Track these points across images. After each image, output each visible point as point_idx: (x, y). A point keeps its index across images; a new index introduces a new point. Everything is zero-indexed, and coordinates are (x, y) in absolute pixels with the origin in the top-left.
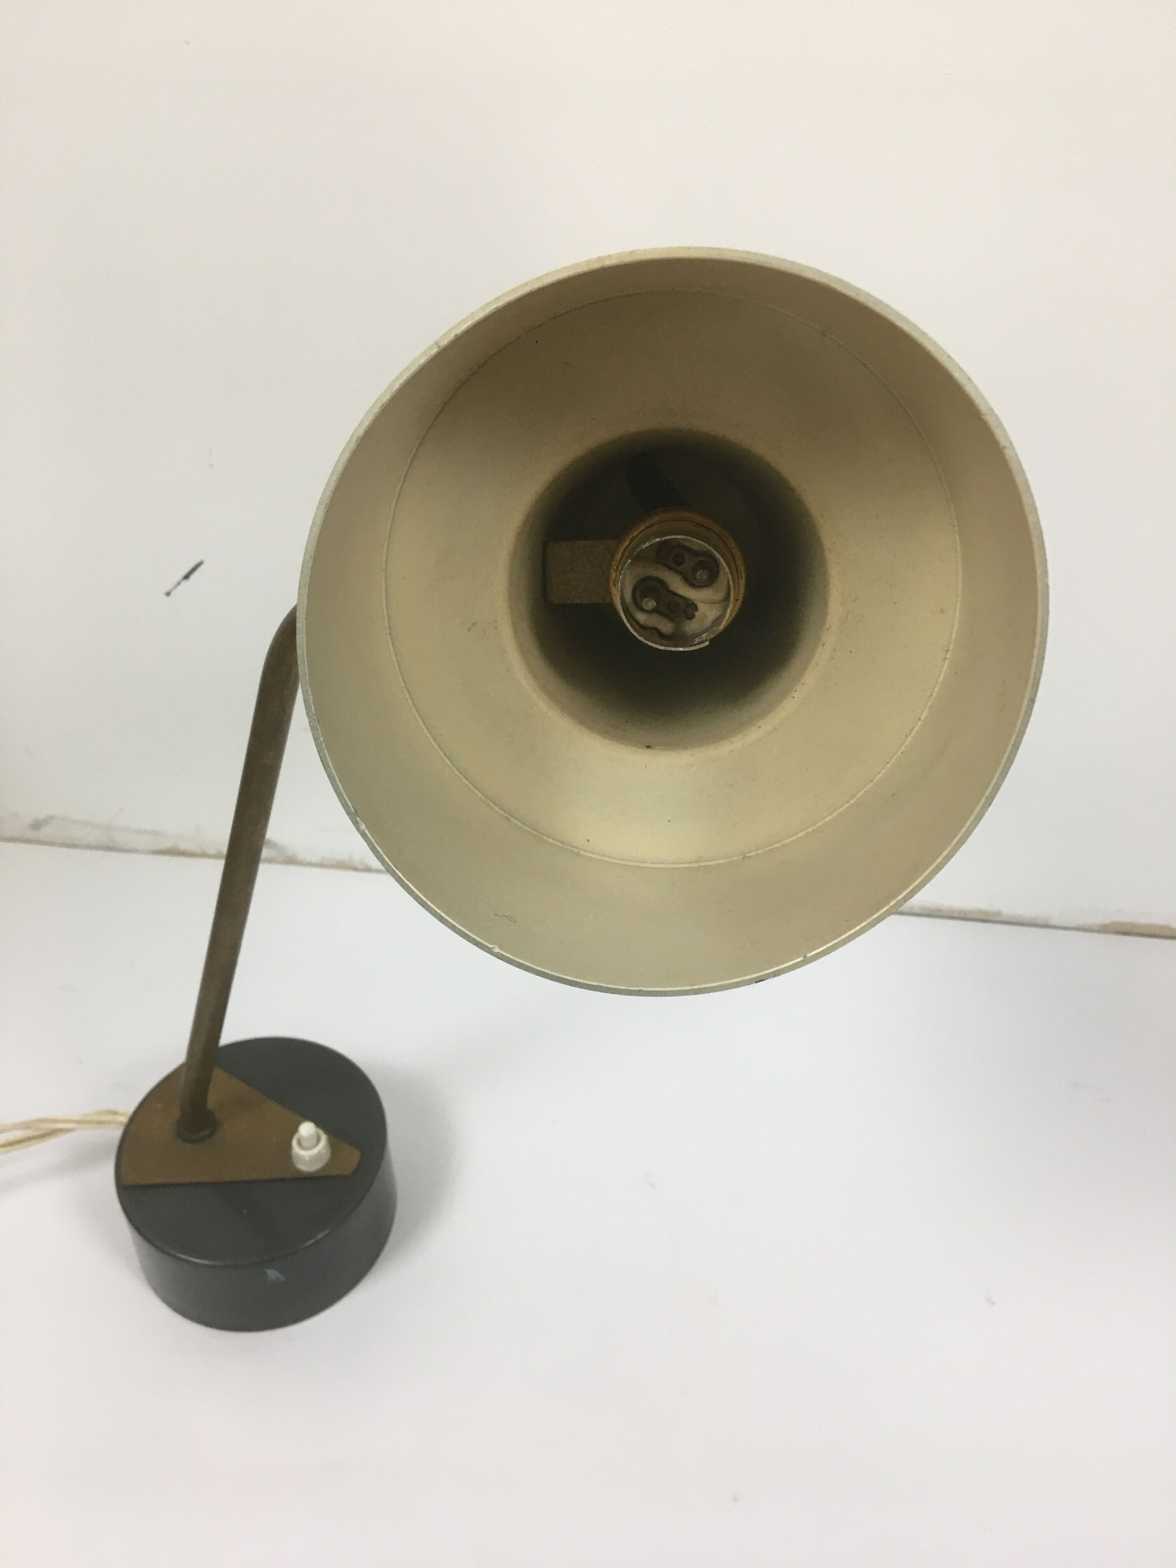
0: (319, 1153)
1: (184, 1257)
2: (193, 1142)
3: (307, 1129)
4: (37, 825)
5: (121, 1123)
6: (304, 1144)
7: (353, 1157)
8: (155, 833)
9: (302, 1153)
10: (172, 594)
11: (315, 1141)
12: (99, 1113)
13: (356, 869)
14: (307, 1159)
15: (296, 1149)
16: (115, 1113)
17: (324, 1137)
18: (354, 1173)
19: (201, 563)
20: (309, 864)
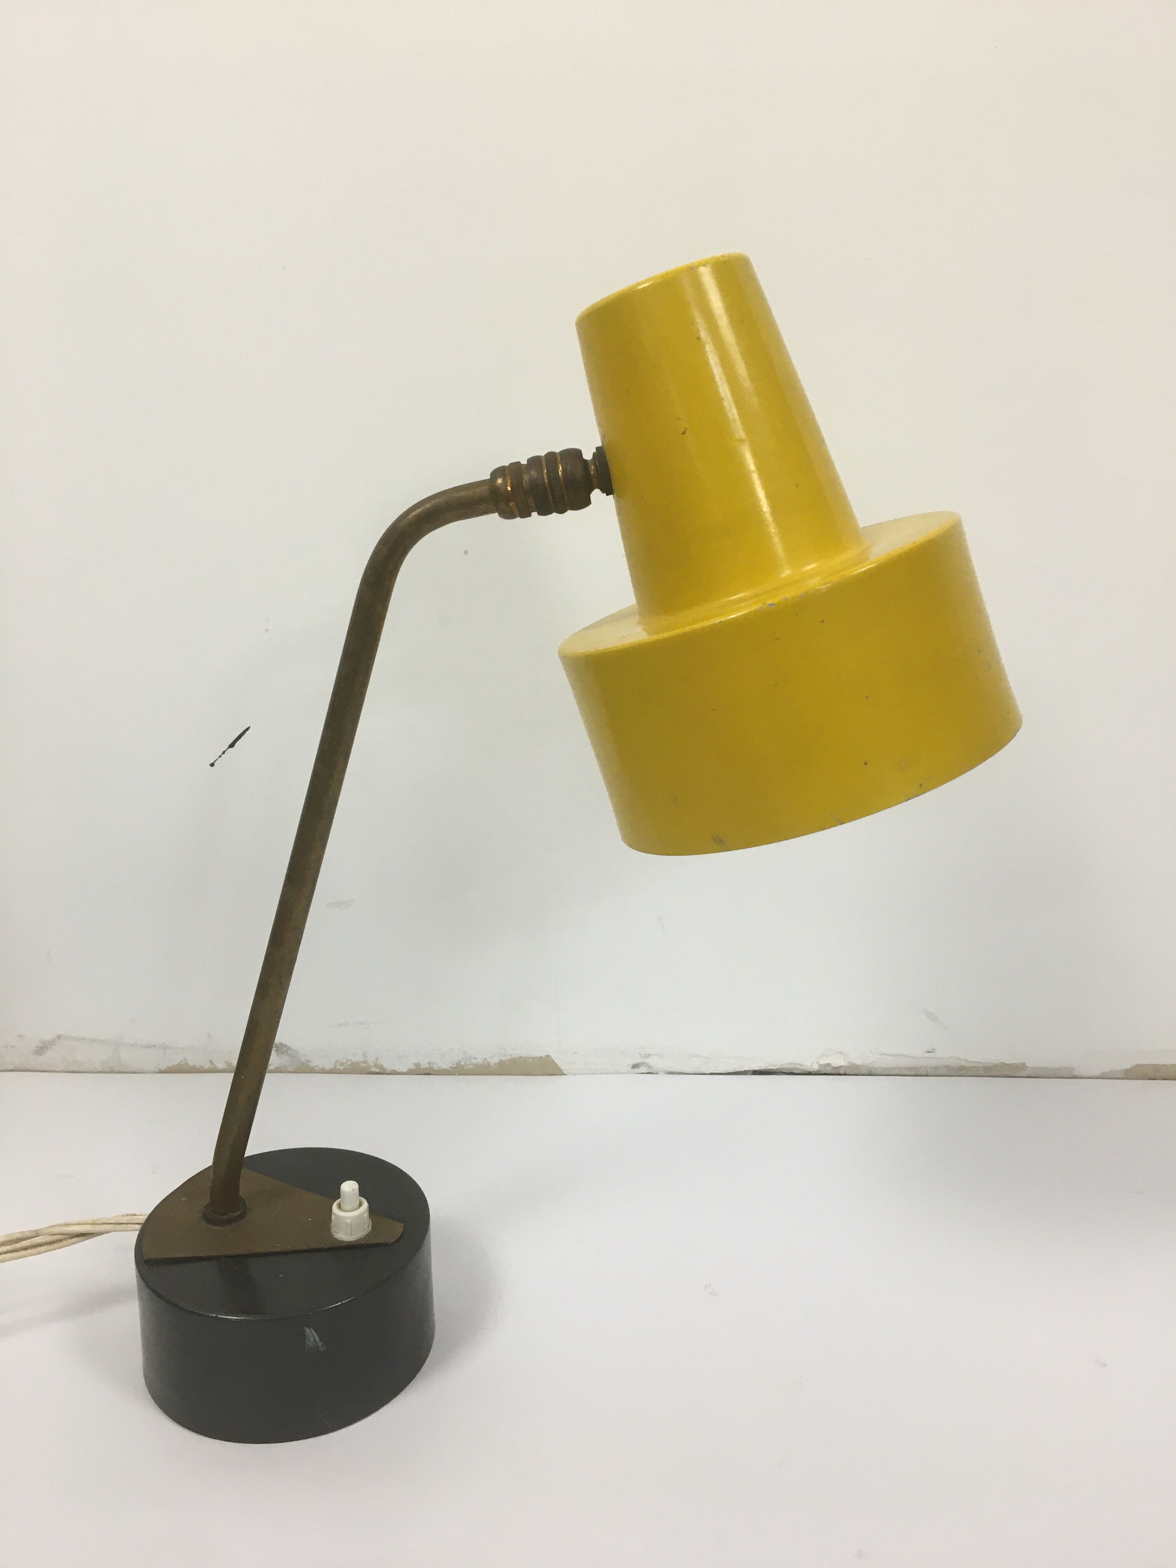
0: (362, 1215)
2: (221, 1224)
3: (349, 1186)
4: (42, 1049)
6: (345, 1206)
7: (396, 1227)
8: (164, 1047)
9: (343, 1215)
10: (216, 765)
11: (357, 1203)
14: (349, 1222)
15: (336, 1212)
17: (365, 1205)
18: (397, 1241)
19: (247, 729)
20: (323, 1071)
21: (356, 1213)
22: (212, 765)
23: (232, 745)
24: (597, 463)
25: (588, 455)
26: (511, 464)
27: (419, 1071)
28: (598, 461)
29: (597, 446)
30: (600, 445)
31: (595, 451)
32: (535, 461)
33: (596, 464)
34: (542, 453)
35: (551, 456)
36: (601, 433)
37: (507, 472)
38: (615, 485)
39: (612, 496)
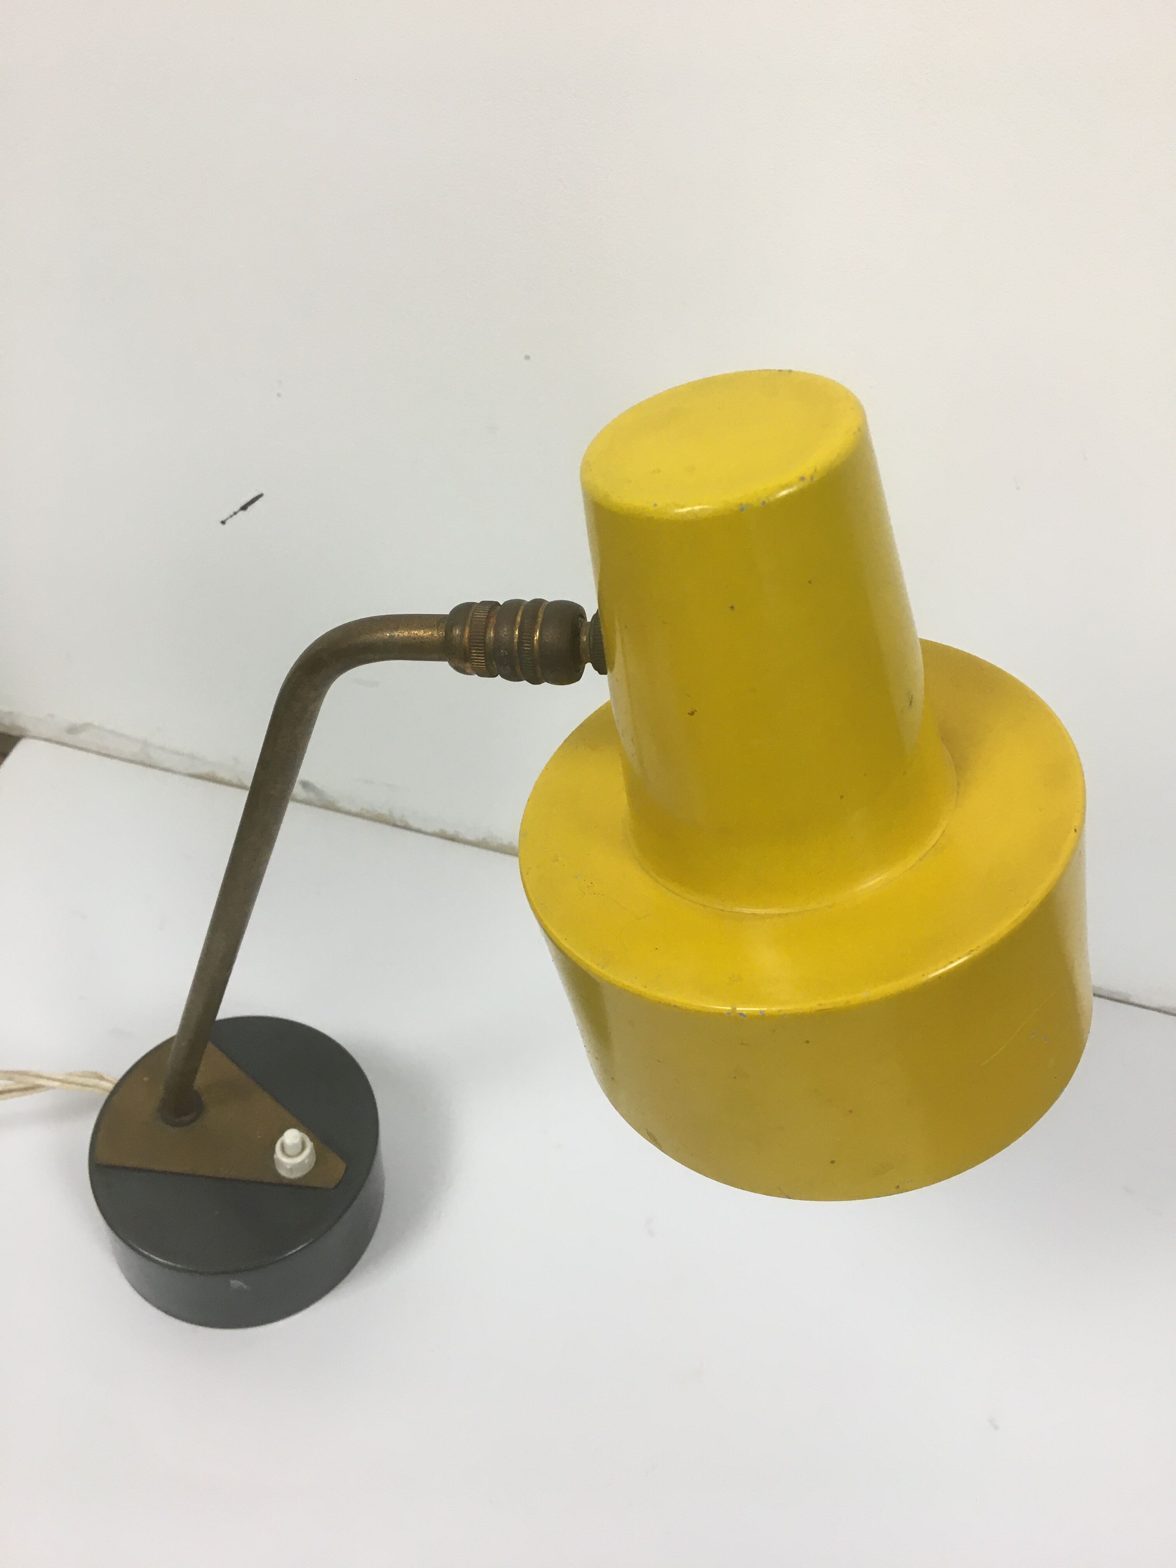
0: (303, 1161)
1: (146, 1253)
2: (174, 1125)
3: (292, 1137)
4: (73, 730)
5: (105, 1089)
6: (289, 1152)
7: (338, 1168)
8: (192, 757)
9: (284, 1160)
10: (227, 522)
11: (300, 1146)
12: (84, 1075)
13: (395, 825)
14: (288, 1167)
15: (278, 1154)
16: (102, 1078)
17: (309, 1145)
18: (336, 1187)
19: (260, 496)
20: (348, 813)
21: (299, 1160)
22: (223, 522)
23: (244, 508)
27: (443, 836)
33: (590, 637)
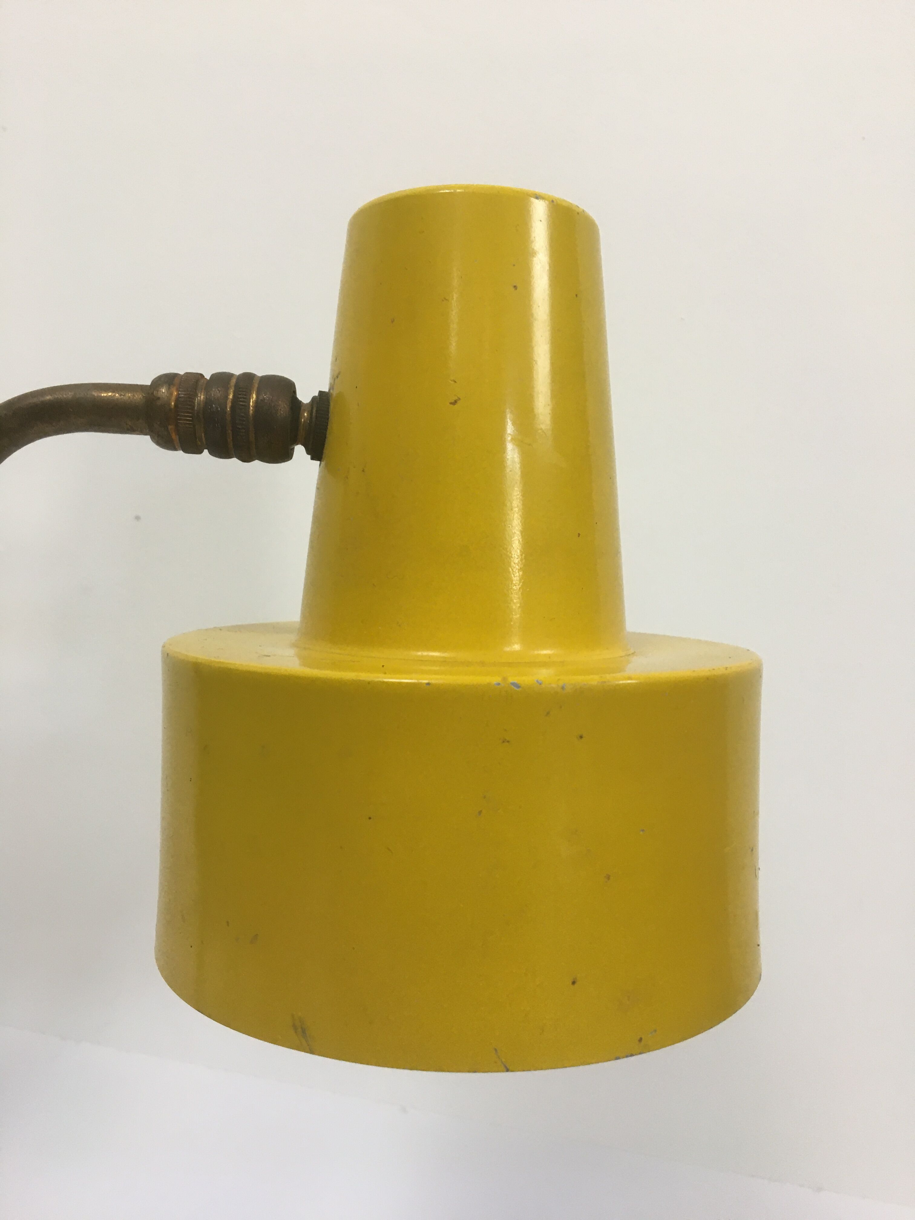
24: (314, 414)
25: (305, 395)
26: (187, 374)
28: (317, 411)
29: (321, 390)
30: (326, 389)
31: (317, 395)
32: (222, 379)
33: (312, 410)
34: (237, 371)
35: (248, 377)
36: (333, 370)
37: (177, 381)
38: (327, 451)
39: (318, 462)
